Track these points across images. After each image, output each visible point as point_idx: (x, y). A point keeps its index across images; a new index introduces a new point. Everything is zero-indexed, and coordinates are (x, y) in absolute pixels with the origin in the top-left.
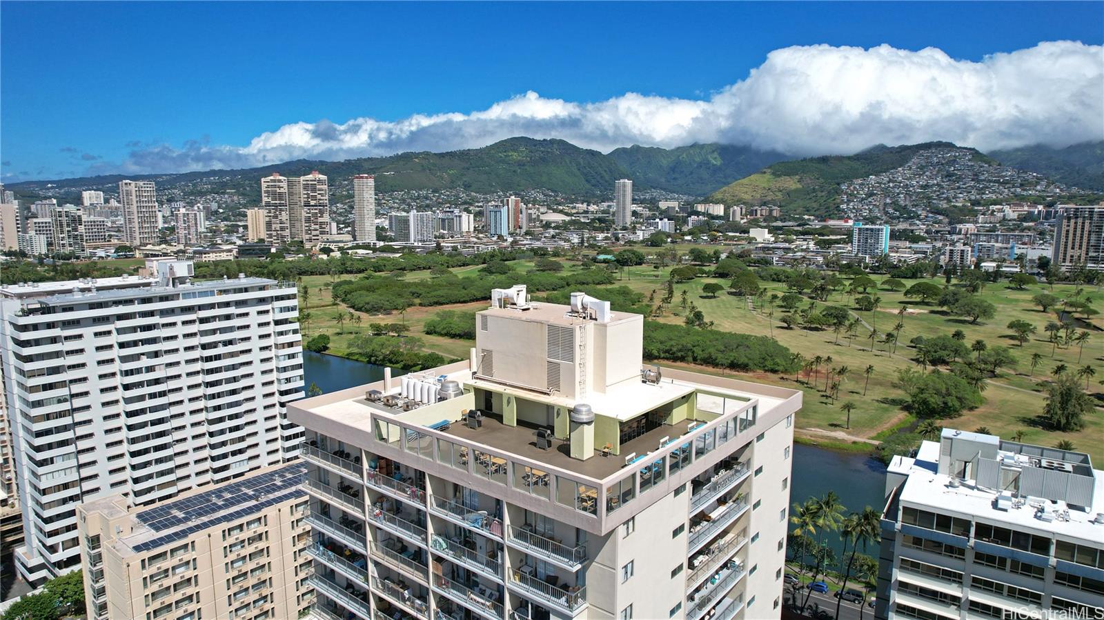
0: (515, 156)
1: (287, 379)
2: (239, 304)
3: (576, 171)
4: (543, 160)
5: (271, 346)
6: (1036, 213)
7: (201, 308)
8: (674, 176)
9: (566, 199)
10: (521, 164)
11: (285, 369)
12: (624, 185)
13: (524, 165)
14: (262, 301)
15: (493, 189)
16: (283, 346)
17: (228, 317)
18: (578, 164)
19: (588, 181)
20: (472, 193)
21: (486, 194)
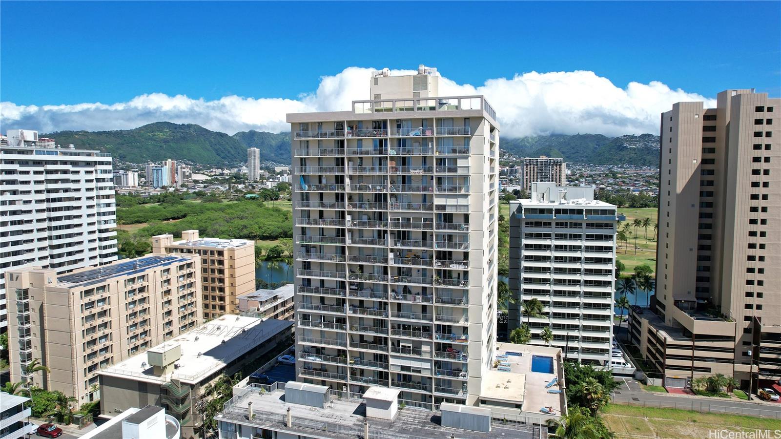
0: (161, 135)
1: (105, 221)
2: (74, 163)
3: (209, 147)
4: (184, 139)
5: (94, 197)
6: (506, 170)
7: (48, 162)
8: (280, 152)
9: (204, 167)
10: (166, 141)
11: (104, 214)
12: (254, 152)
13: (168, 142)
14: (88, 164)
15: (144, 160)
16: (103, 197)
17: (65, 172)
18: (210, 142)
19: (218, 154)
20: (127, 163)
21: (139, 163)
